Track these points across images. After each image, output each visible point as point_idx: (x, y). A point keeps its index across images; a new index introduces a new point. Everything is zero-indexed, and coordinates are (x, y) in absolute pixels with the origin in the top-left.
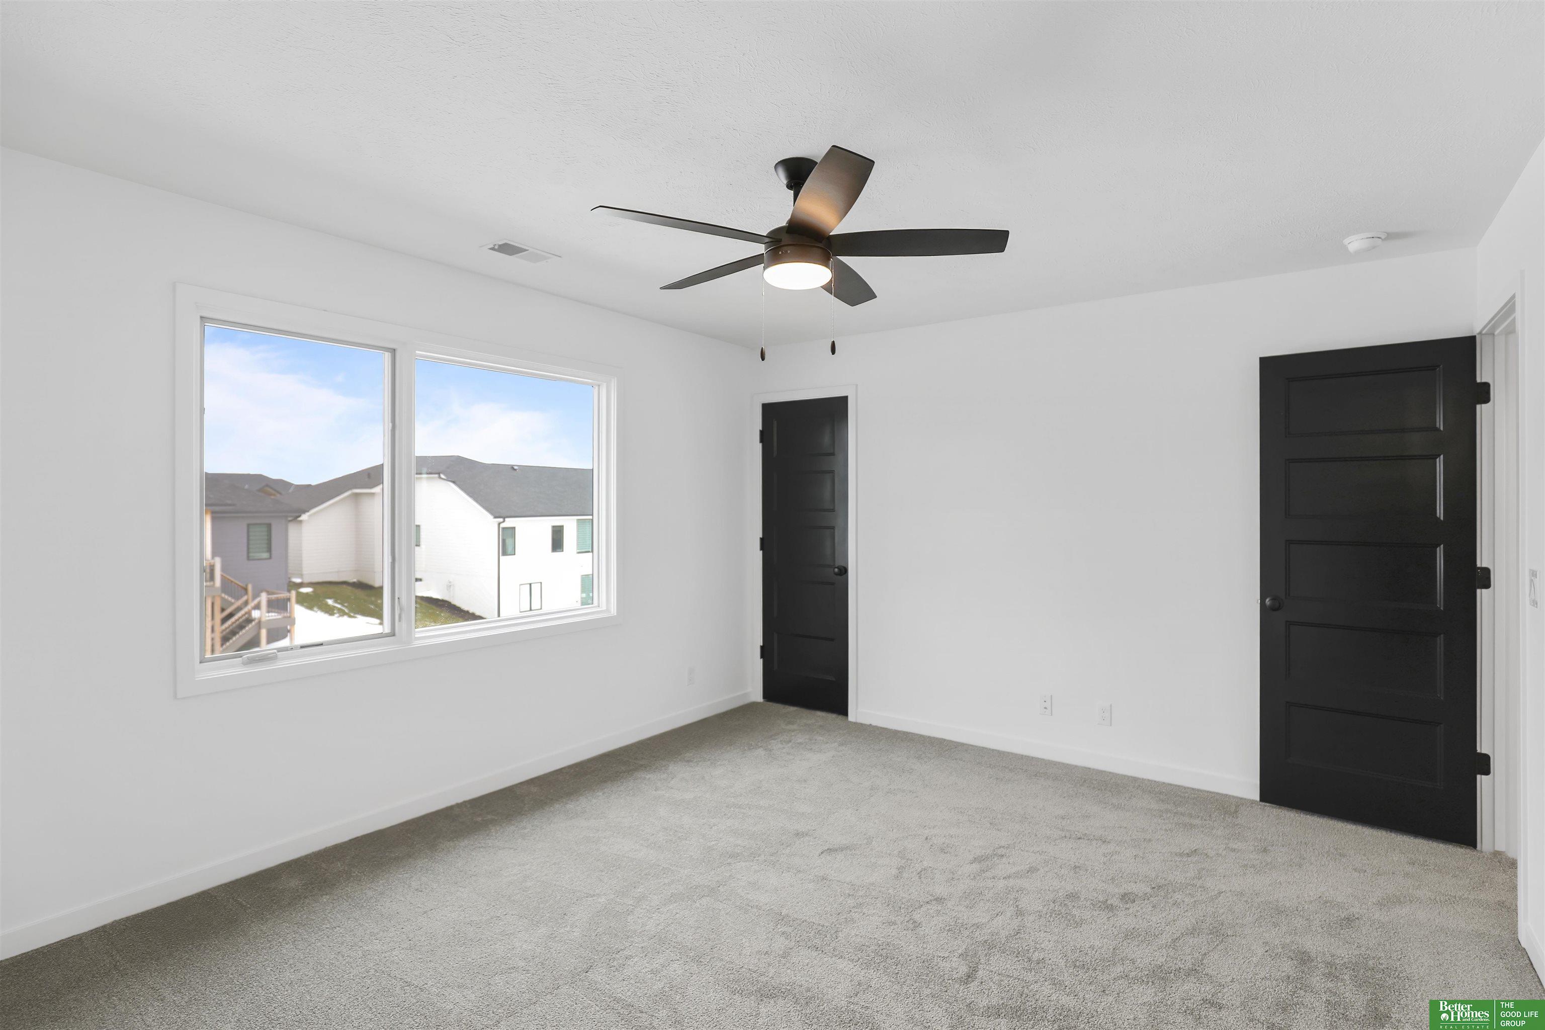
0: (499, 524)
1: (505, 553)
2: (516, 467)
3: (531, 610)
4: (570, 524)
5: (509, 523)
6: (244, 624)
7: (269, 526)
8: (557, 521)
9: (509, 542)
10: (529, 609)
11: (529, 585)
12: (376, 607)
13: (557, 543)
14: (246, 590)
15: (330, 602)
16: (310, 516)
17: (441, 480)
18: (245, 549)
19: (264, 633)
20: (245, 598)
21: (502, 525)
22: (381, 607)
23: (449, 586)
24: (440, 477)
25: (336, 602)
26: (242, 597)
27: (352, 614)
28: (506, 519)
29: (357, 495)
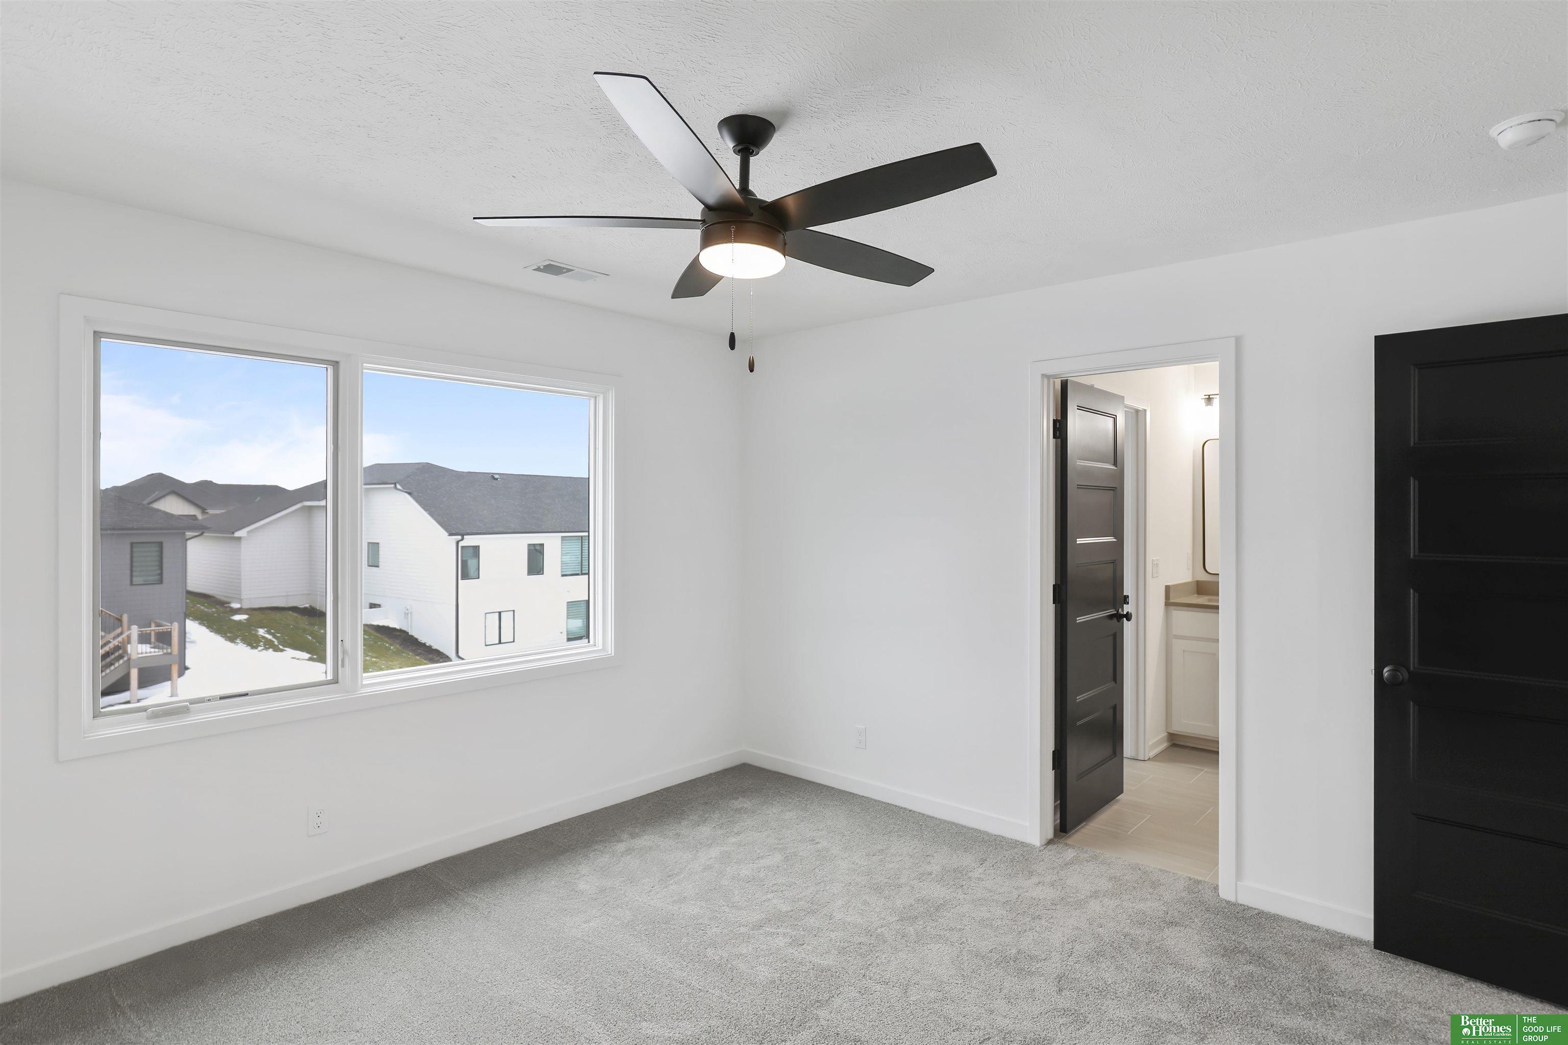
0: (458, 543)
1: (465, 576)
2: (496, 476)
3: (500, 643)
4: (552, 543)
5: (469, 541)
6: (113, 662)
7: (161, 544)
8: (536, 538)
9: (472, 563)
10: (497, 642)
11: (497, 614)
12: (313, 638)
13: (535, 563)
14: (120, 620)
15: (261, 632)
16: (248, 532)
17: (396, 491)
18: (128, 572)
19: (134, 674)
20: (119, 631)
21: (461, 544)
22: (322, 640)
23: (407, 614)
24: (395, 487)
25: (269, 632)
26: (114, 629)
27: (281, 647)
28: (465, 537)
29: (310, 508)
